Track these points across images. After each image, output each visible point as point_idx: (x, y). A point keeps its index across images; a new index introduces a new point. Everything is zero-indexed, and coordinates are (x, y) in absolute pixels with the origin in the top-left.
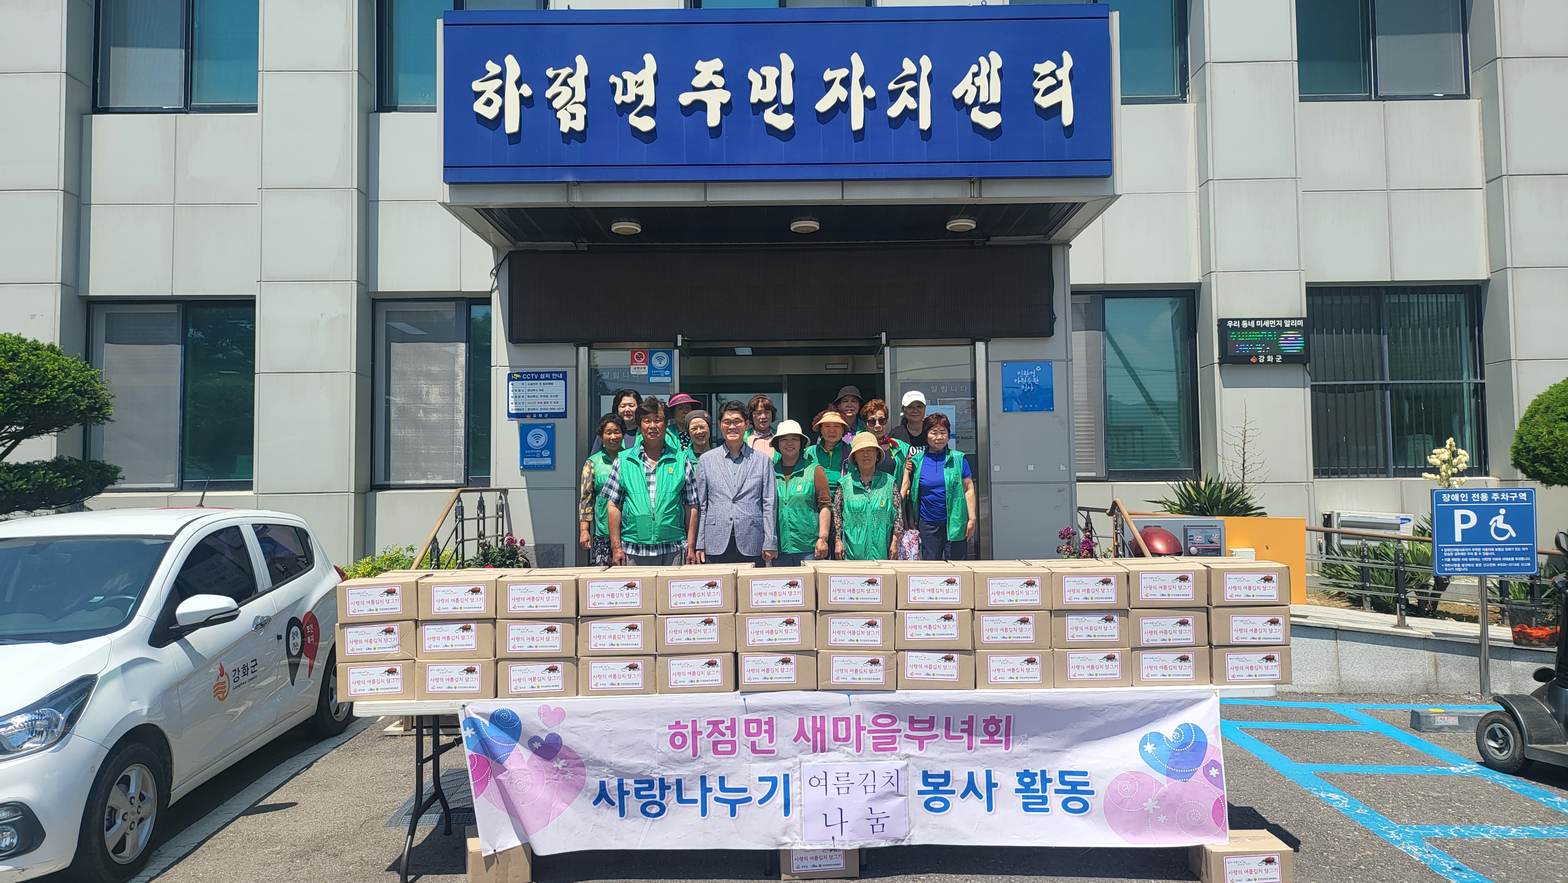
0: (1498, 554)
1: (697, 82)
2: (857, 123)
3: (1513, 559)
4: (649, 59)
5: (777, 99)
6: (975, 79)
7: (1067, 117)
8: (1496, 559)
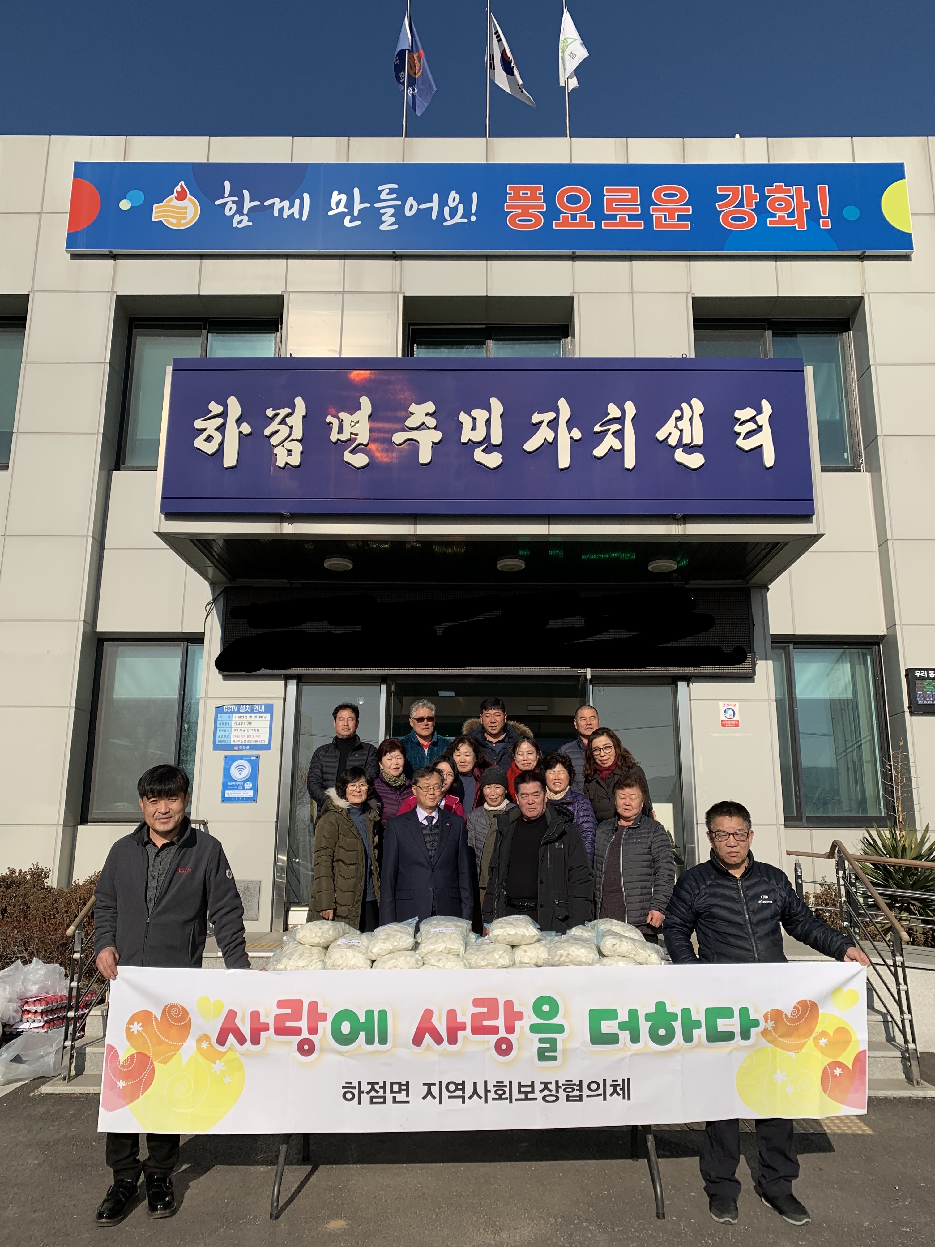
1: (410, 423)
2: (564, 461)
4: (365, 401)
5: (488, 437)
6: (679, 423)
7: (769, 459)
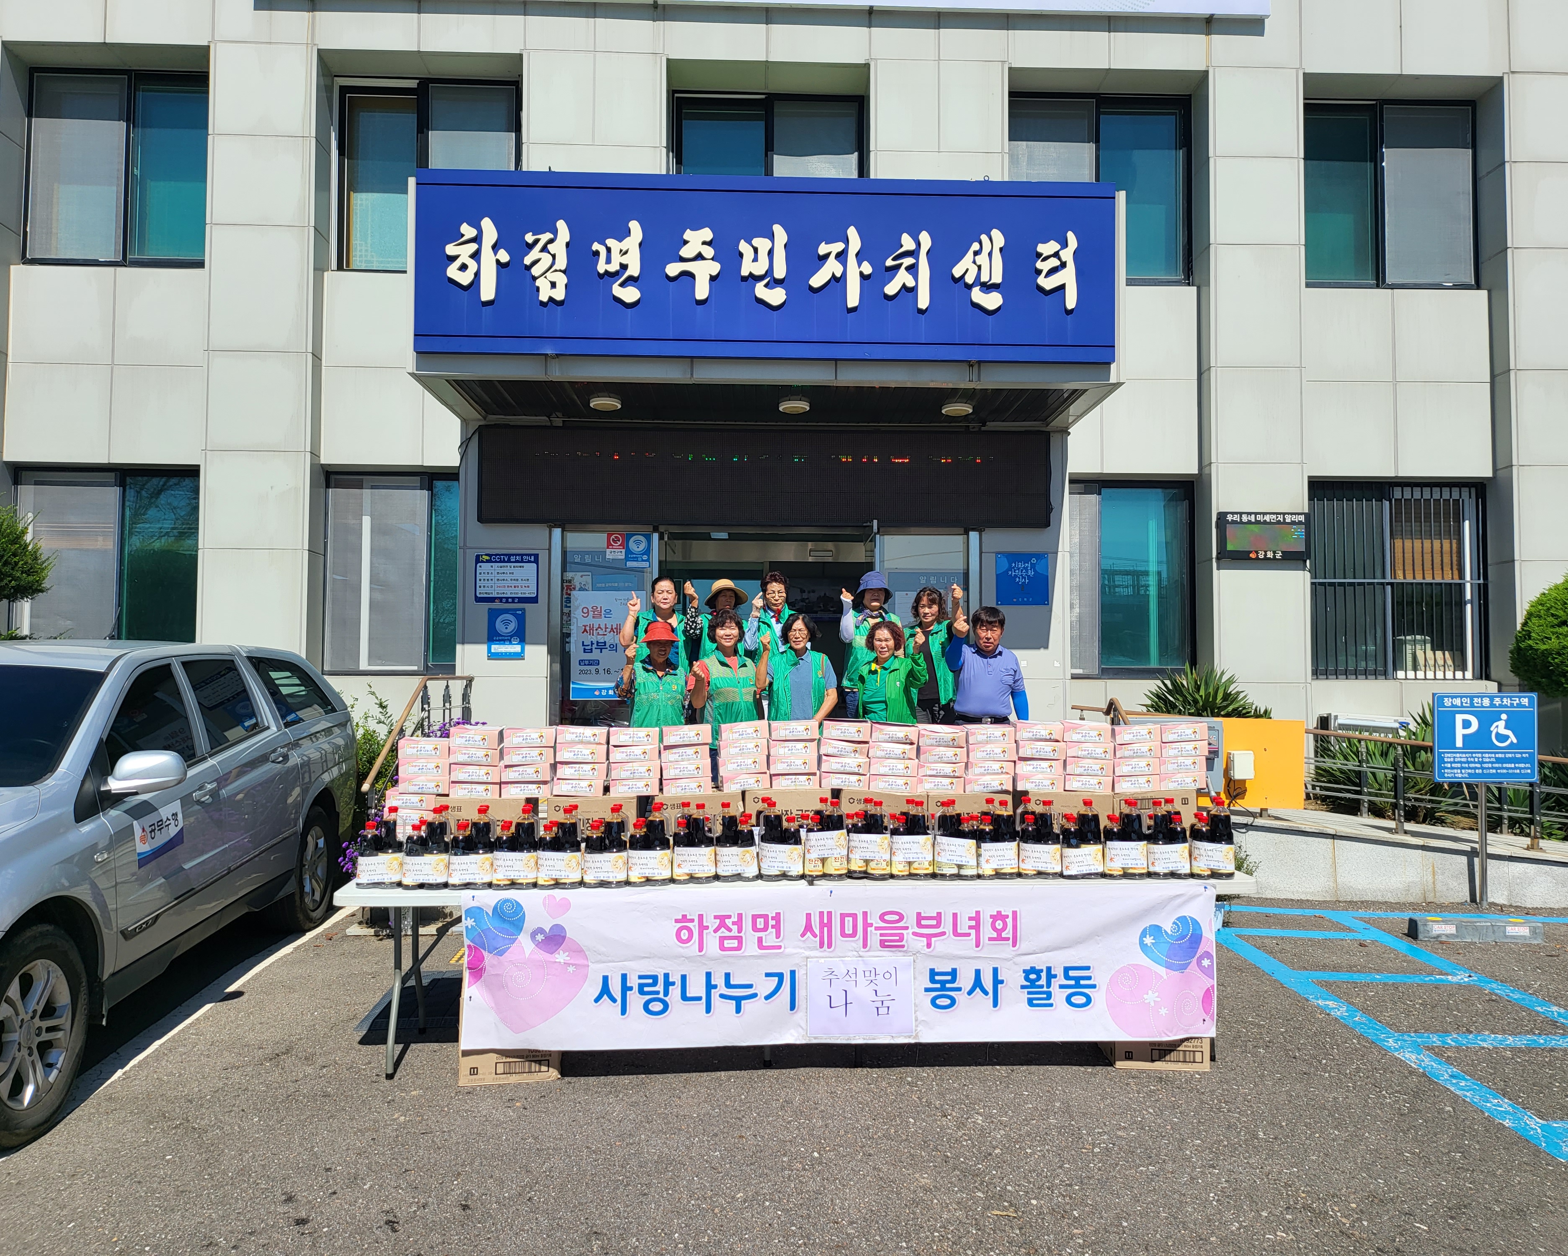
0: (1498, 760)
1: (685, 252)
2: (853, 299)
3: (1513, 765)
4: (635, 226)
5: (770, 271)
6: (977, 257)
7: (1071, 301)
8: (1497, 765)
